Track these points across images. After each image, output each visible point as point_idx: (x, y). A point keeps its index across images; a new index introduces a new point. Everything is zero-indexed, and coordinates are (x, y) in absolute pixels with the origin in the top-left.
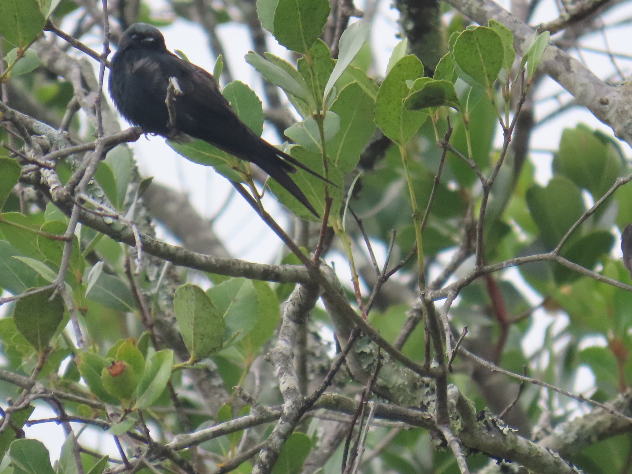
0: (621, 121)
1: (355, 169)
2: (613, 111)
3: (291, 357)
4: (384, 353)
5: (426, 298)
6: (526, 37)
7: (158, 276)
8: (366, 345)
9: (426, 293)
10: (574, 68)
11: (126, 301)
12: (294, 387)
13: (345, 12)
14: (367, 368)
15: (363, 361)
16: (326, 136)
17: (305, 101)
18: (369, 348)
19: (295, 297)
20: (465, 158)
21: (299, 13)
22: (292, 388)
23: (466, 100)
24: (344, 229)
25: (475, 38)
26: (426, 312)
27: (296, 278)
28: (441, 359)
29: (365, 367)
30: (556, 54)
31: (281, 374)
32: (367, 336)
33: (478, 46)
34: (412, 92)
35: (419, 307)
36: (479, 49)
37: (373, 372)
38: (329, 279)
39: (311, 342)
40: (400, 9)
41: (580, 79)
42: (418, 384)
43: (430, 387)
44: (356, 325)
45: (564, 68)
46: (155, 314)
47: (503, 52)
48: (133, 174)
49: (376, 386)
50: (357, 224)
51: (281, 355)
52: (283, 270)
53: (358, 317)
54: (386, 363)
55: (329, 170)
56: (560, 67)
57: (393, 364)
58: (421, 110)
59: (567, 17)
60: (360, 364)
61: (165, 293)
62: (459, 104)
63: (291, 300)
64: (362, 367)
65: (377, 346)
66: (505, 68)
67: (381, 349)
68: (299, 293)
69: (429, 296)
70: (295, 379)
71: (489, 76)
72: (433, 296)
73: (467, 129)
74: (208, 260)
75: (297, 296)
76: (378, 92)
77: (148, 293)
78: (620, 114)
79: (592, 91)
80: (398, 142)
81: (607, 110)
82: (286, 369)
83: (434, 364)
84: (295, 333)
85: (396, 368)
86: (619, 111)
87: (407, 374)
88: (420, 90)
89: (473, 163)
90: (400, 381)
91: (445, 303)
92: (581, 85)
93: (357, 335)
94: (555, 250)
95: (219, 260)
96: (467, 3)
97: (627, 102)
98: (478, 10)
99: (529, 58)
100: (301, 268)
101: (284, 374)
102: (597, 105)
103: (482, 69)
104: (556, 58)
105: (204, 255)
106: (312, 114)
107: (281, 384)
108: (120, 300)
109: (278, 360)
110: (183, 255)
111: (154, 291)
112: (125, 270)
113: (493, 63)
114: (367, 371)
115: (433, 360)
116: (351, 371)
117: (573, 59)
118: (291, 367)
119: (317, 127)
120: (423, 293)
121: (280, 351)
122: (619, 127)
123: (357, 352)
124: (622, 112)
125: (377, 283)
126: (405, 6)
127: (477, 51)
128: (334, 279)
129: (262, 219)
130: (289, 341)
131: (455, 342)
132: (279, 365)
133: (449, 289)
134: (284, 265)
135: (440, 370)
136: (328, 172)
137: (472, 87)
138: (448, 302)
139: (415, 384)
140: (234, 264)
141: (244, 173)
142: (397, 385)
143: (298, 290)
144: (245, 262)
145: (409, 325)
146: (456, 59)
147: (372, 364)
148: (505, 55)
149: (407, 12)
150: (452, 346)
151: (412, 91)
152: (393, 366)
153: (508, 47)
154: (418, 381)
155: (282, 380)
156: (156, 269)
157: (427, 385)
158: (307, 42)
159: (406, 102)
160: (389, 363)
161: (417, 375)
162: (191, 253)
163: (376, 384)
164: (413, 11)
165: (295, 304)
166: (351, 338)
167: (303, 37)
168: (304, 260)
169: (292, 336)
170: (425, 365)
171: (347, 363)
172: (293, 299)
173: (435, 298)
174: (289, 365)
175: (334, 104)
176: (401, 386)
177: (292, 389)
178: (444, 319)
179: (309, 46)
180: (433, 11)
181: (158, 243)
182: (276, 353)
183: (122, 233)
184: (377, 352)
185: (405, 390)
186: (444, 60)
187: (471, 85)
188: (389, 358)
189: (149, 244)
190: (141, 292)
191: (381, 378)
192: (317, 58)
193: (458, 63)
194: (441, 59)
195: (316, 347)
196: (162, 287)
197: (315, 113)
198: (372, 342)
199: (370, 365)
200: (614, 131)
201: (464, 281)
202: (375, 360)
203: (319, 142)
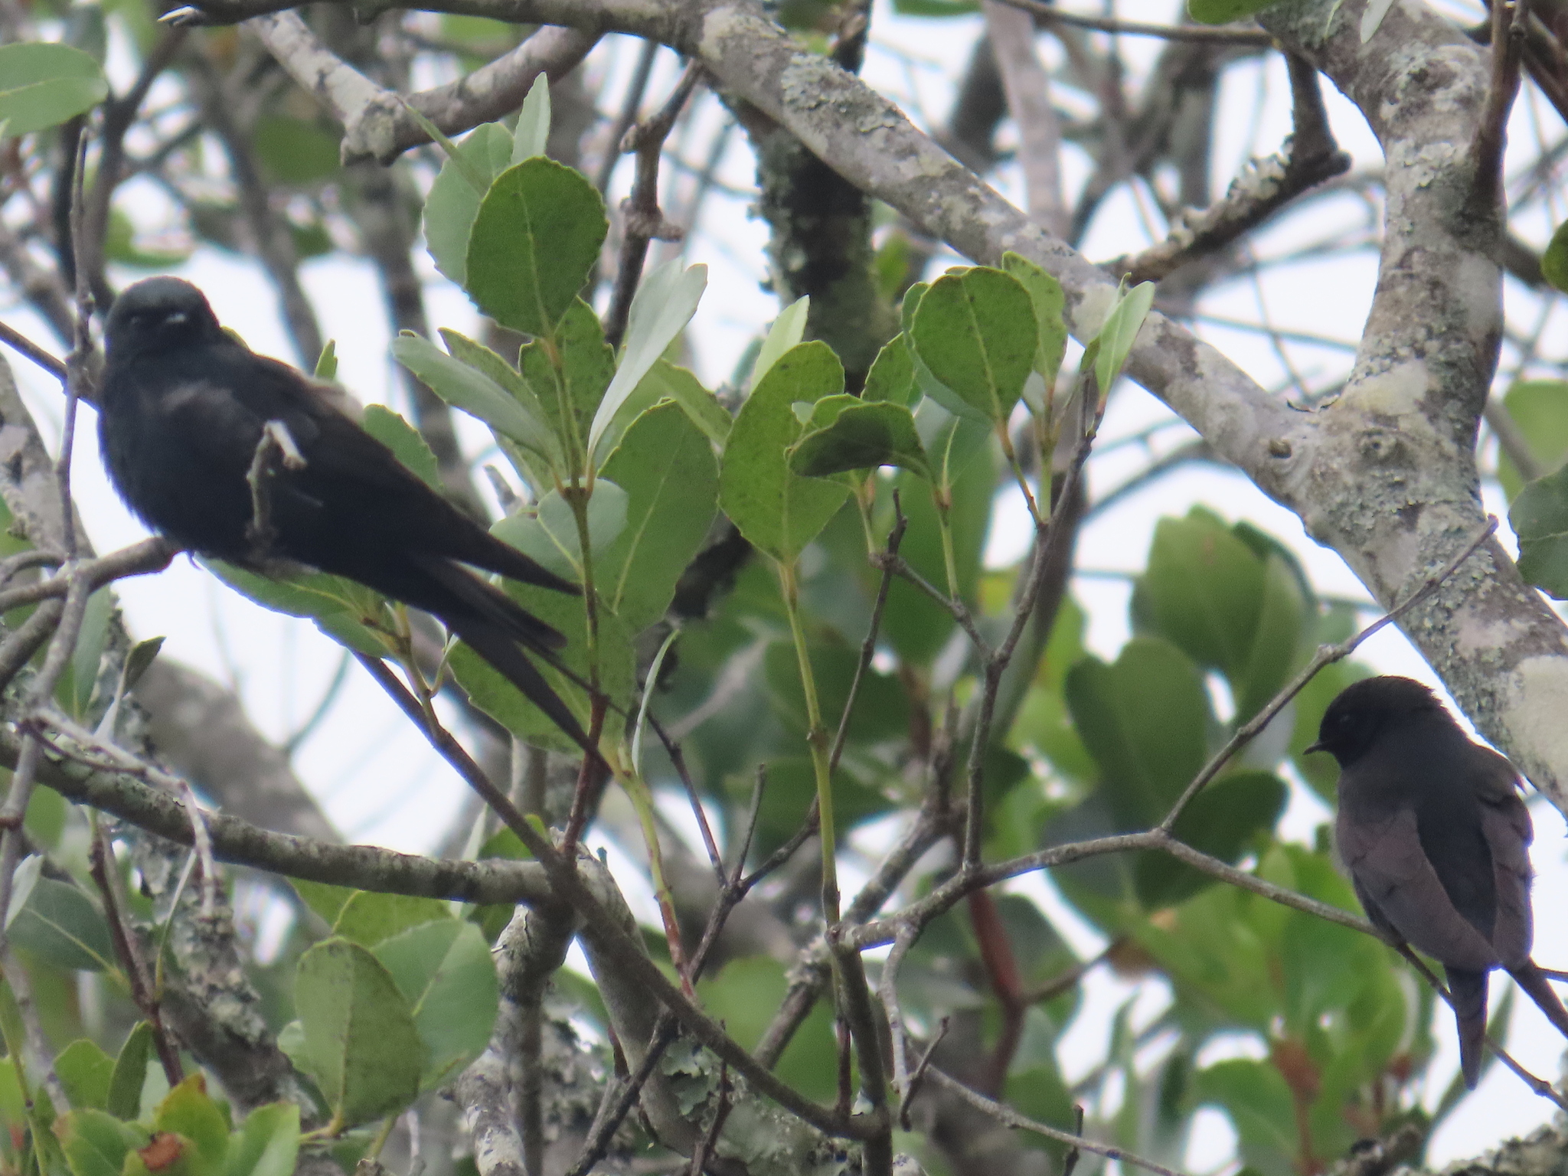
0: (1322, 499)
1: (662, 618)
2: (1301, 473)
3: (504, 1089)
4: (733, 1076)
5: (840, 942)
6: (1085, 289)
7: (172, 882)
8: (690, 1056)
9: (842, 931)
10: (1204, 368)
11: (92, 945)
12: (514, 1163)
13: (635, 228)
14: (692, 1113)
15: (681, 1095)
16: (593, 541)
17: (541, 453)
18: (697, 1063)
19: (515, 938)
20: (940, 596)
21: (530, 236)
22: (507, 1164)
23: (944, 451)
24: (637, 771)
25: (967, 297)
26: (841, 976)
27: (518, 892)
28: (877, 1094)
29: (686, 1111)
30: (1159, 331)
31: (480, 1131)
32: (693, 1034)
33: (974, 315)
34: (807, 431)
35: (818, 960)
36: (975, 324)
37: (705, 1124)
38: (599, 892)
39: (550, 1046)
40: (771, 219)
41: (1220, 393)
42: (819, 1153)
43: (847, 1161)
44: (665, 1009)
45: (1179, 367)
46: (164, 977)
47: (1035, 332)
48: (110, 631)
49: (713, 1157)
50: (668, 756)
51: (479, 1083)
52: (487, 873)
53: (673, 990)
54: (739, 1101)
55: (600, 624)
56: (1170, 363)
57: (755, 1102)
58: (829, 476)
59: (1187, 238)
60: (674, 1103)
61: (188, 924)
62: (924, 461)
63: (505, 947)
64: (679, 1112)
65: (718, 1060)
66: (1042, 374)
67: (730, 1069)
68: (524, 927)
69: (849, 938)
70: (516, 1142)
71: (1000, 391)
72: (859, 937)
73: (946, 524)
74: (302, 849)
75: (518, 936)
76: (731, 430)
77: (148, 926)
78: (1319, 479)
79: (1249, 423)
80: (776, 553)
81: (1284, 471)
82: (492, 1118)
83: (860, 1106)
84: (514, 1028)
85: (763, 1113)
86: (1317, 472)
87: (792, 1128)
88: (831, 426)
89: (959, 607)
90: (773, 1146)
91: (890, 955)
92: (1223, 408)
93: (669, 1035)
94: (1163, 825)
95: (327, 848)
96: (939, 206)
97: (1335, 449)
98: (966, 222)
99: (1102, 347)
100: (529, 866)
101: (489, 1130)
102: (1261, 457)
103: (984, 373)
104: (1161, 341)
105: (290, 837)
106: (560, 487)
107: (480, 1156)
108: (78, 942)
109: (473, 1096)
110: (238, 836)
111: (162, 919)
112: (89, 867)
113: (1012, 358)
114: (690, 1120)
115: (859, 1095)
116: (651, 1120)
117: (1200, 343)
118: (505, 1114)
119: (571, 518)
120: (835, 932)
121: (478, 1073)
122: (1316, 513)
123: (666, 1073)
124: (1323, 475)
125: (718, 903)
126: (784, 213)
127: (970, 329)
128: (609, 892)
129: (435, 747)
130: (500, 1048)
131: (917, 1054)
132: (476, 1109)
133: (900, 920)
134: (488, 861)
135: (876, 1122)
136: (599, 628)
137: (958, 418)
138: (896, 954)
139: (813, 1153)
140: (364, 857)
141: (392, 633)
142: (766, 1156)
143: (521, 921)
144: (393, 852)
145: (794, 1003)
146: (919, 349)
147: (705, 1104)
148: (1040, 340)
149: (788, 226)
150: (910, 1065)
151: (809, 428)
152: (757, 1109)
153: (1049, 320)
154: (819, 1146)
155: (482, 1145)
156: (167, 865)
157: (842, 1156)
158: (547, 309)
159: (793, 456)
160: (747, 1101)
161: (817, 1132)
162: (259, 831)
163: (714, 1152)
164: (805, 223)
165: (515, 956)
166: (654, 1041)
167: (537, 294)
168: (537, 847)
169: (507, 1036)
170: (838, 1108)
171: (641, 1100)
172: (509, 943)
173: (865, 942)
174: (501, 1108)
175: (612, 458)
176: (776, 1158)
177: (508, 1167)
178: (888, 995)
179: (554, 319)
180: (854, 225)
181: (178, 807)
182: (467, 1078)
183: (88, 783)
184: (719, 1075)
185: (786, 1169)
186: (889, 355)
187: (955, 414)
188: (745, 1089)
189: (156, 809)
190: (129, 923)
191: (726, 1137)
192: (569, 342)
193: (923, 357)
194: (882, 349)
195: (565, 1060)
196: (183, 909)
197: (567, 483)
198: (705, 1048)
199: (699, 1107)
200: (1305, 523)
201: (937, 902)
202: (710, 1094)
203: (575, 555)
